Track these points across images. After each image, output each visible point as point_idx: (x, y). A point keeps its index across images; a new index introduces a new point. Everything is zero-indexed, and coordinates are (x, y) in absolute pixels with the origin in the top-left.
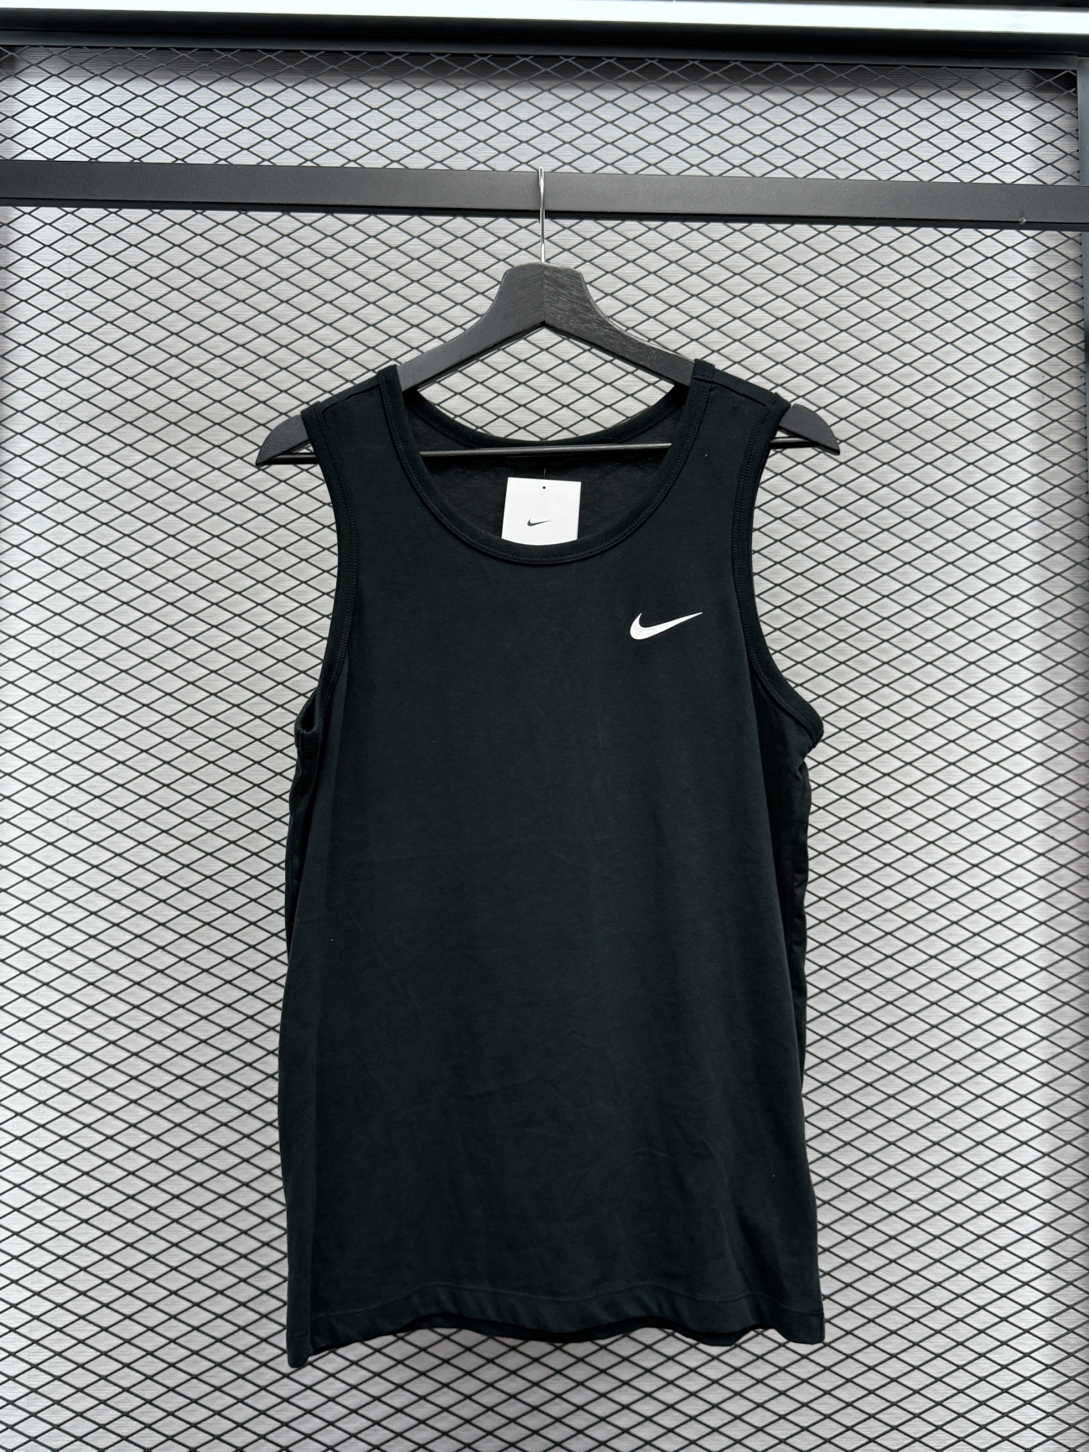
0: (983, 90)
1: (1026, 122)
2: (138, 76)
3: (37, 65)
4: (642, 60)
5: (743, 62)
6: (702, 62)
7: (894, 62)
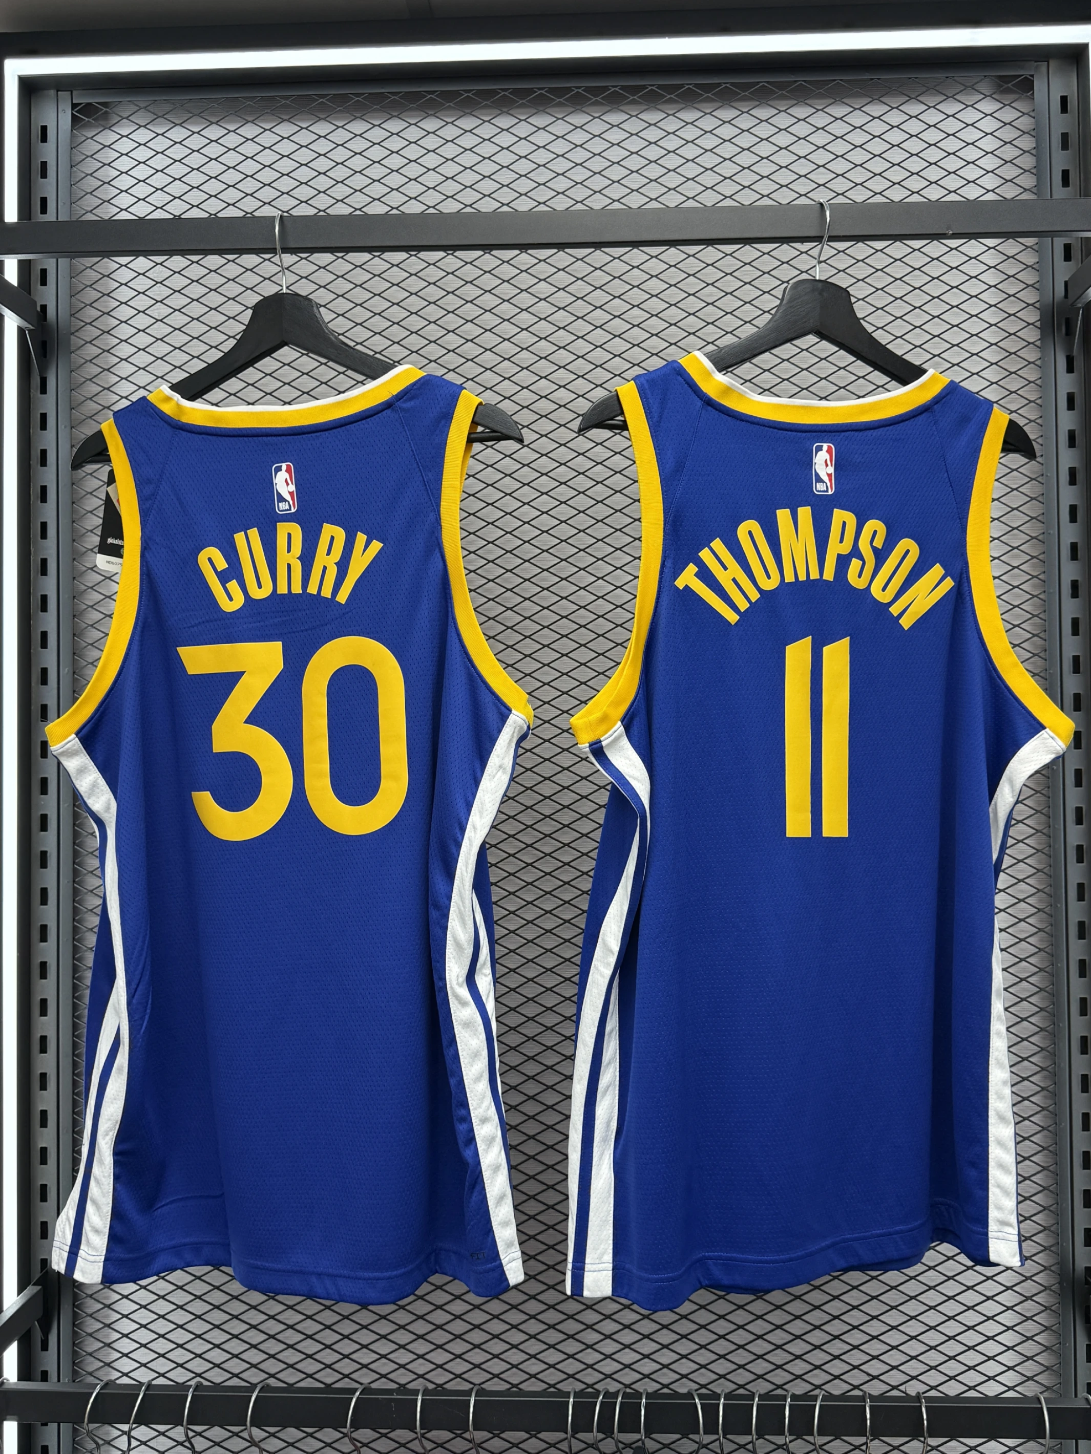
0: (948, 97)
1: (988, 125)
2: (212, 123)
3: (127, 118)
4: (644, 87)
5: (732, 84)
6: (696, 85)
7: (867, 76)
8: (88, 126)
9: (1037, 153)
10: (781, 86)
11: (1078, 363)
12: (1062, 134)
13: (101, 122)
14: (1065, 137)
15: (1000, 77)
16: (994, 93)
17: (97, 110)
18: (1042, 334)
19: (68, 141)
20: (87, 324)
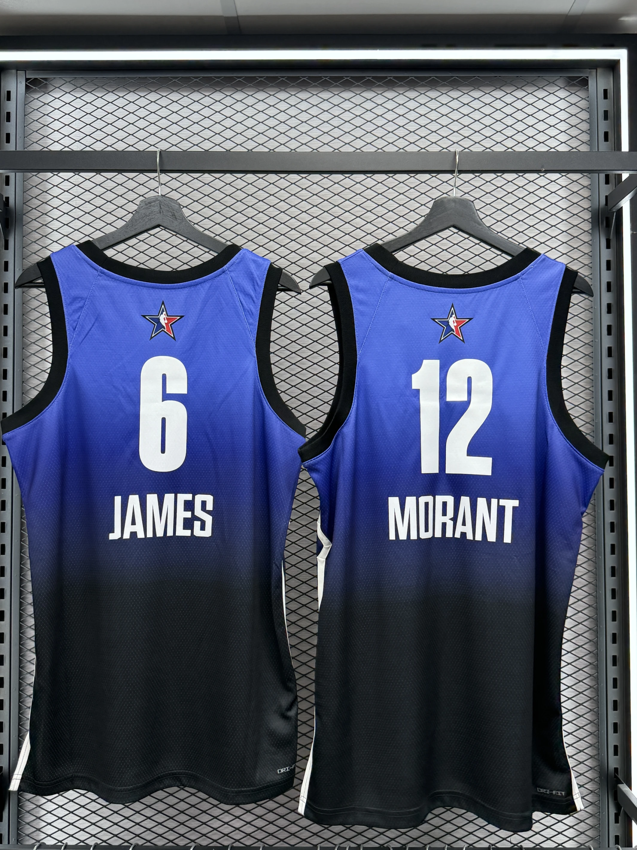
0: (539, 88)
1: (562, 104)
2: (109, 92)
3: (59, 88)
6: (394, 77)
8: (35, 91)
9: (590, 121)
10: (444, 79)
11: (613, 243)
12: (604, 111)
13: (42, 90)
14: (606, 113)
15: (569, 77)
16: (566, 86)
17: (40, 82)
18: (592, 226)
19: (23, 100)
20: (33, 209)
